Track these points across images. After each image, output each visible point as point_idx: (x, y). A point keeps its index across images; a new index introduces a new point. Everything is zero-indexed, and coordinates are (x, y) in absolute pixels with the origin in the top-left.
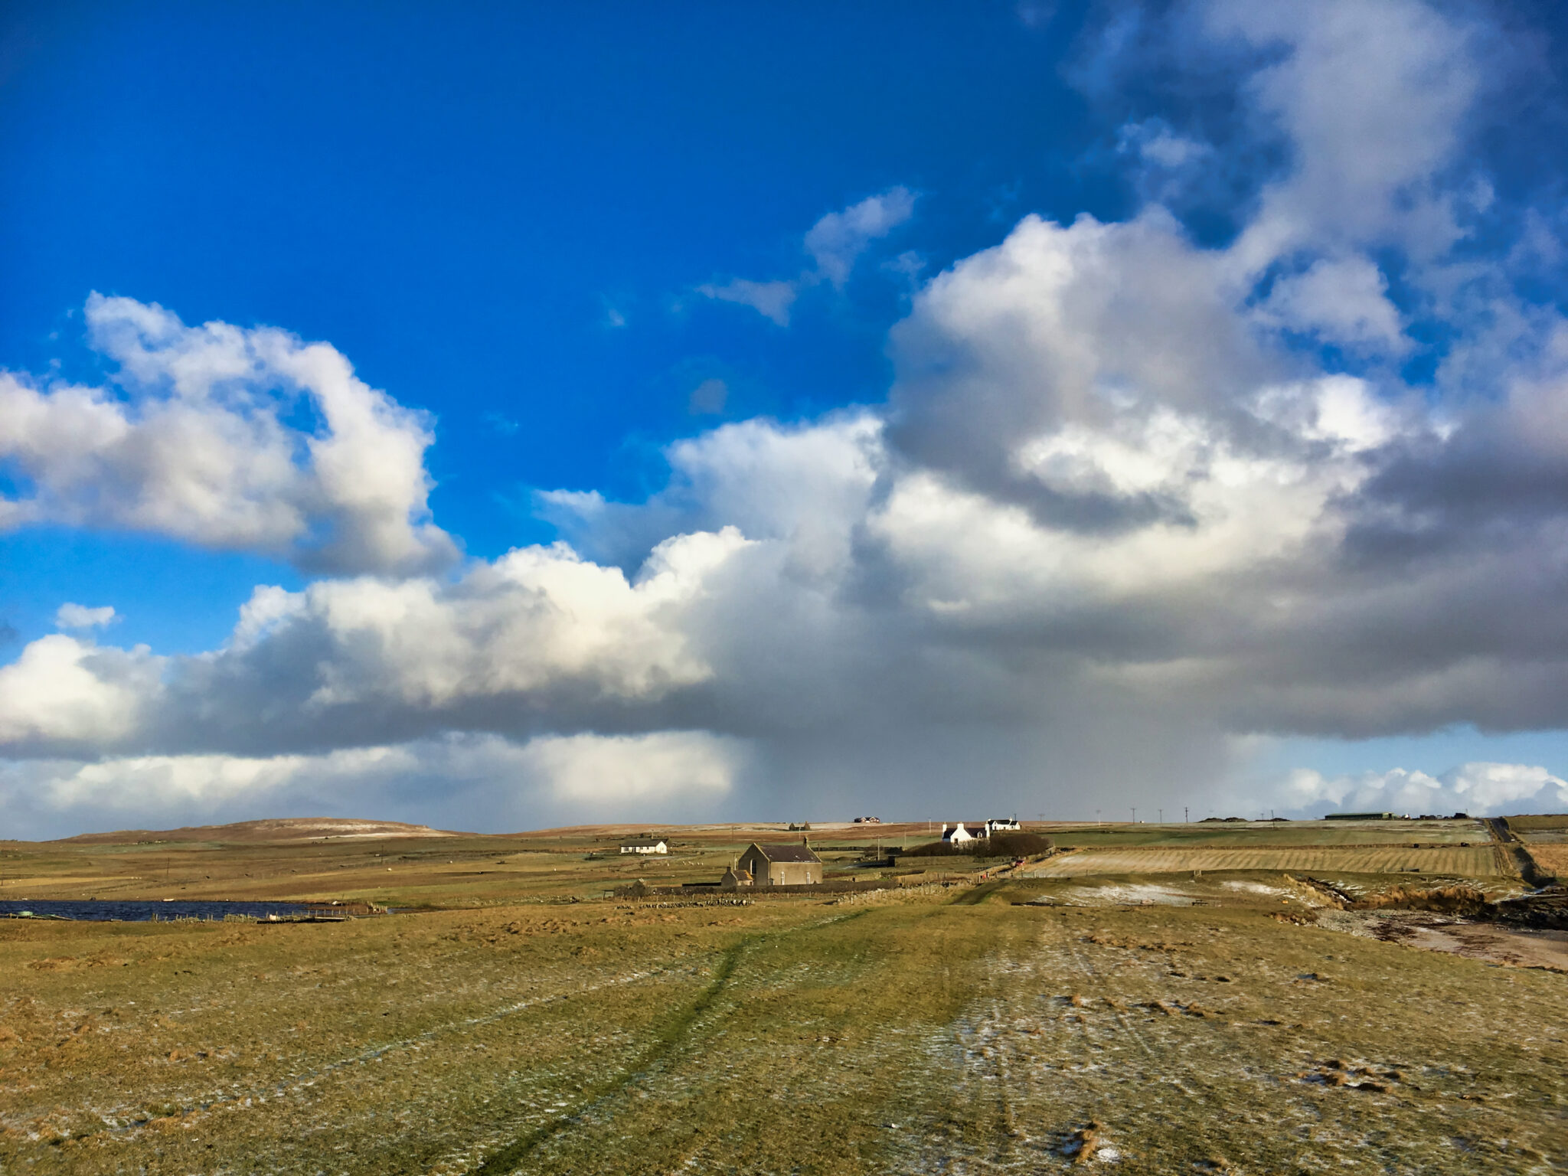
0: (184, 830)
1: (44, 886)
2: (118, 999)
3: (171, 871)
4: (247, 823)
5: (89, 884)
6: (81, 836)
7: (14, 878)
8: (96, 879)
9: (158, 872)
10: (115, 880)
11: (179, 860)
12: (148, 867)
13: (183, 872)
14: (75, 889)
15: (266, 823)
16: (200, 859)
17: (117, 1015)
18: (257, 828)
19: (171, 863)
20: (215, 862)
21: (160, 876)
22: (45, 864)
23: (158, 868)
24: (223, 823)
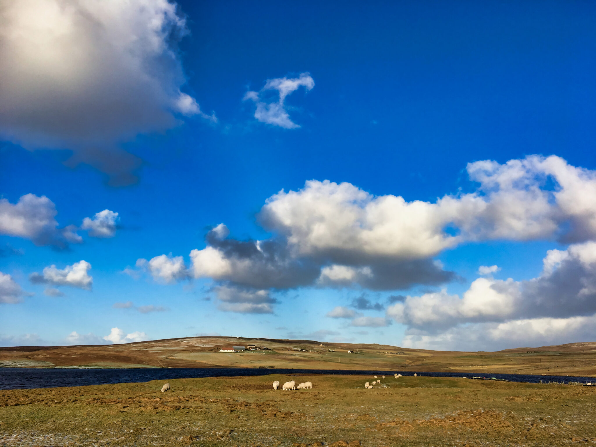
0: (543, 347)
1: (497, 368)
2: (543, 414)
3: (542, 363)
4: (568, 344)
5: (513, 368)
6: (506, 350)
7: (487, 365)
8: (515, 366)
9: (537, 364)
10: (522, 367)
11: (544, 359)
12: (533, 362)
13: (547, 364)
14: (509, 370)
15: (576, 344)
16: (553, 359)
17: (545, 421)
18: (573, 346)
19: (542, 360)
20: (559, 360)
21: (538, 366)
22: (496, 360)
23: (536, 362)
24: (559, 344)
